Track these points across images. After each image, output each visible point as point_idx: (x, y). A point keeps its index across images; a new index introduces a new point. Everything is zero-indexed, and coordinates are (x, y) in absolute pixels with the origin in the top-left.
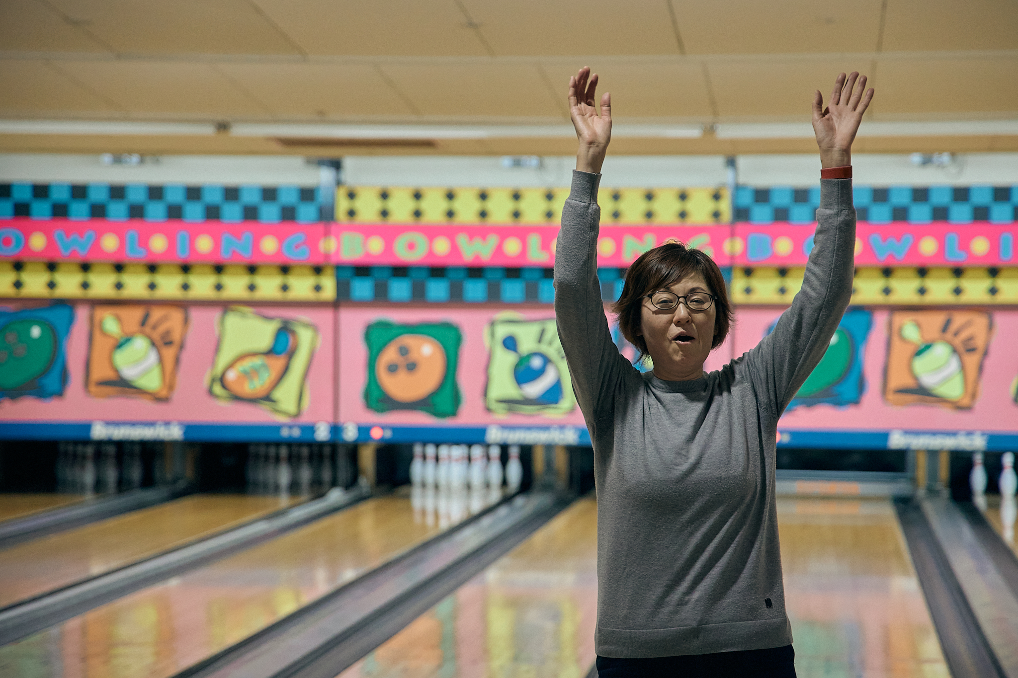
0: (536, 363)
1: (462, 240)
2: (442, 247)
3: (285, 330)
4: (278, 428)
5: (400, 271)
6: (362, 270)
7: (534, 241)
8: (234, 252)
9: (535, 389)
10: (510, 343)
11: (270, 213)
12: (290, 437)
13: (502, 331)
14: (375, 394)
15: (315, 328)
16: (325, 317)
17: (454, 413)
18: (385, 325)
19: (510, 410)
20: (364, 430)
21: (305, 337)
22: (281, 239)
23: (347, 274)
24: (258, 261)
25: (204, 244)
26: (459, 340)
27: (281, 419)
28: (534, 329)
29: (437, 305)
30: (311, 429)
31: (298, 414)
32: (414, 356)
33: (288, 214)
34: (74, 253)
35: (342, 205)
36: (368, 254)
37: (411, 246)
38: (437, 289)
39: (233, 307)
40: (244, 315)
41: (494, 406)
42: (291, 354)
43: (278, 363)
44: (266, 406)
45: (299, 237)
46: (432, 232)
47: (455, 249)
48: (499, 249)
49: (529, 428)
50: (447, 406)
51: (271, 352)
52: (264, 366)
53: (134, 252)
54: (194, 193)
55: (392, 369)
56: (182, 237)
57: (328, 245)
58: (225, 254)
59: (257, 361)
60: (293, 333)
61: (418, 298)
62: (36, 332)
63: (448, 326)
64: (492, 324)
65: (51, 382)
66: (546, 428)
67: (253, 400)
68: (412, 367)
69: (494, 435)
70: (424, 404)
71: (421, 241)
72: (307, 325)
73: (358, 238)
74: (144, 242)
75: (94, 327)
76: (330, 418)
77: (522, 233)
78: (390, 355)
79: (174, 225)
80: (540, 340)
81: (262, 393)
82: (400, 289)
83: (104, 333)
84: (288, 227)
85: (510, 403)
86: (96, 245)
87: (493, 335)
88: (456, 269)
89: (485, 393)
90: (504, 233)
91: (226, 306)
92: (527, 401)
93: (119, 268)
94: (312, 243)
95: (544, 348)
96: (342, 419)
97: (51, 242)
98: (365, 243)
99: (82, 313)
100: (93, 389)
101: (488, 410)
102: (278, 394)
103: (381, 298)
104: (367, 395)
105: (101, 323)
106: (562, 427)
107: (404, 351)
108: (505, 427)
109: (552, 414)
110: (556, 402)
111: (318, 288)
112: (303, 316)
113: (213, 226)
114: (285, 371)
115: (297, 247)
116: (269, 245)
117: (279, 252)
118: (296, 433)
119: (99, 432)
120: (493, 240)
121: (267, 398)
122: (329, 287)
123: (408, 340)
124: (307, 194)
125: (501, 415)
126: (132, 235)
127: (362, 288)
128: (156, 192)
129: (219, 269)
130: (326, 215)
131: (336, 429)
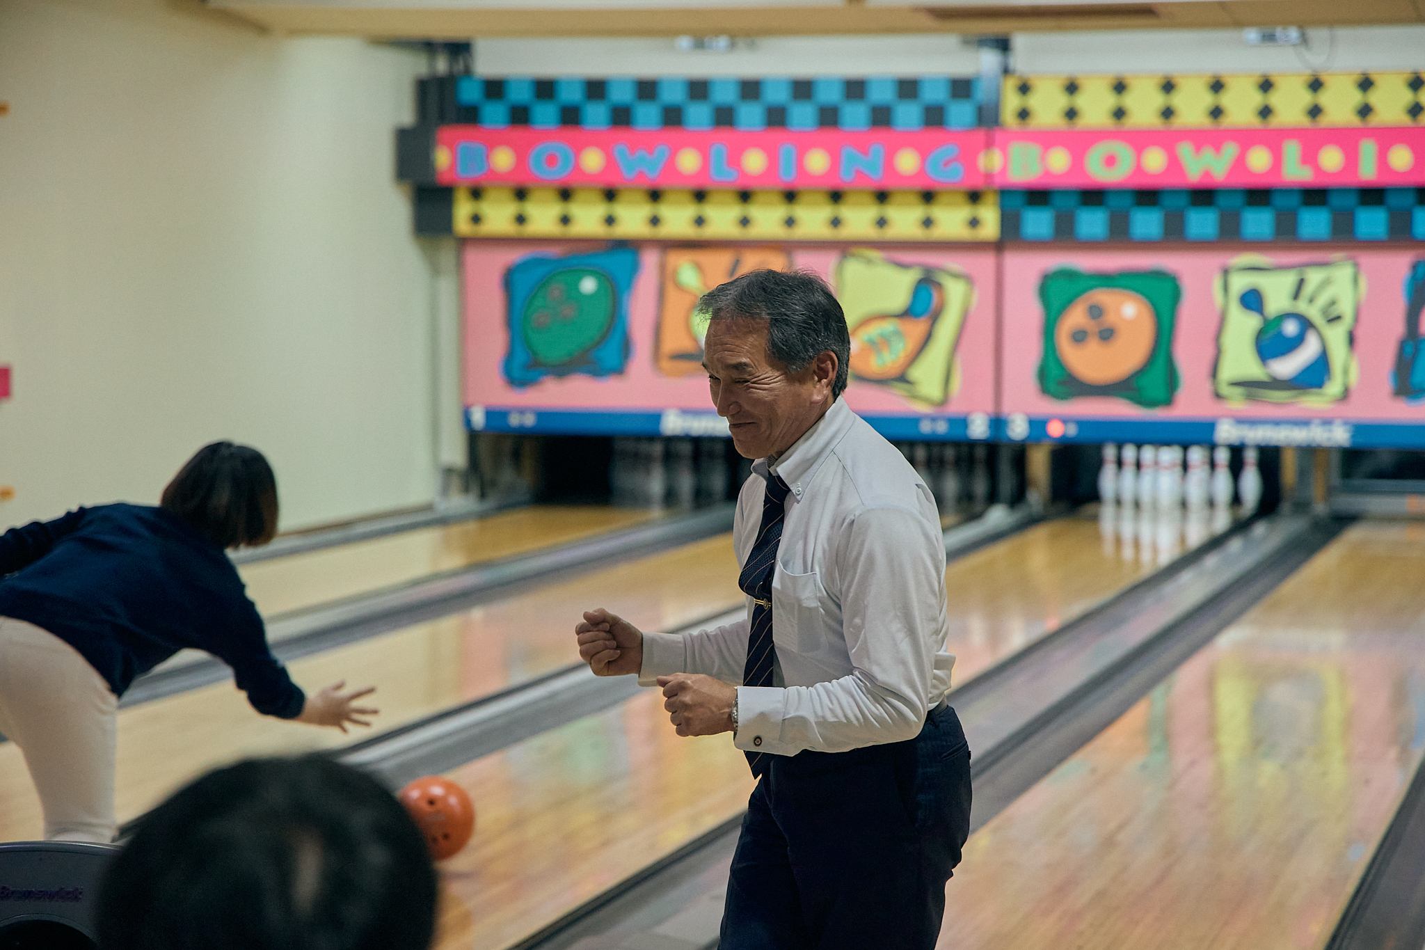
0: (1291, 328)
1: (1185, 151)
2: (1155, 161)
3: (928, 283)
4: (915, 420)
5: (1093, 196)
6: (1038, 196)
7: (1292, 150)
8: (859, 173)
9: (1286, 367)
10: (1252, 300)
11: (908, 115)
12: (934, 432)
13: (1240, 283)
14: (1054, 372)
15: (968, 279)
16: (984, 264)
17: (1168, 401)
18: (1069, 275)
19: (1250, 397)
20: (1038, 425)
21: (955, 291)
22: (924, 155)
23: (1018, 201)
24: (889, 185)
25: (817, 162)
26: (1176, 295)
27: (920, 408)
28: (1289, 280)
29: (1147, 245)
30: (963, 422)
31: (945, 401)
32: (1110, 319)
33: (934, 117)
34: (641, 174)
35: (1011, 102)
36: (1047, 173)
37: (1110, 161)
38: (1147, 222)
39: (854, 250)
40: (869, 261)
41: (1225, 390)
42: (935, 316)
43: (917, 329)
44: (899, 390)
45: (949, 150)
46: (1140, 140)
47: (1174, 163)
48: (1240, 162)
49: (1277, 423)
50: (1158, 391)
51: (907, 314)
52: (897, 333)
53: (722, 173)
54: (803, 89)
55: (1079, 337)
56: (787, 151)
57: (991, 161)
58: (846, 175)
59: (888, 326)
60: (939, 286)
61: (1119, 236)
62: (588, 285)
63: (1159, 275)
64: (1226, 272)
65: (609, 354)
66: (1304, 423)
67: (881, 381)
68: (1107, 335)
69: (1226, 432)
70: (1124, 388)
71: (1125, 154)
72: (956, 276)
73: (1034, 150)
74: (734, 160)
75: (666, 279)
76: (990, 407)
77: (1274, 140)
78: (1076, 317)
79: (776, 134)
80: (1296, 295)
81: (894, 372)
82: (1092, 222)
83: (679, 287)
84: (934, 135)
85: (1250, 387)
86: (670, 165)
87: (1226, 288)
88: (1175, 192)
89: (1214, 372)
90: (1246, 138)
91: (845, 248)
92: (1276, 384)
93: (700, 196)
94: (968, 158)
95: (1302, 307)
96: (1006, 409)
97: (611, 162)
98: (1043, 158)
99: (650, 260)
100: (666, 364)
101: (1218, 396)
102: (916, 373)
103: (1065, 235)
104: (1043, 375)
105: (675, 272)
106: (1327, 422)
107: (1096, 312)
108: (1240, 421)
109: (1313, 403)
110: (1320, 385)
111: (974, 223)
112: (952, 262)
113: (829, 135)
114: (928, 338)
115: (947, 164)
116: (907, 162)
117: (922, 172)
118: (942, 428)
119: (673, 424)
120: (1230, 150)
121: (902, 378)
122: (990, 221)
123: (1102, 297)
124: (961, 88)
125: (1237, 403)
126: (719, 151)
127: (1038, 222)
128: (750, 89)
129: (836, 197)
130: (988, 117)
131: (998, 423)
